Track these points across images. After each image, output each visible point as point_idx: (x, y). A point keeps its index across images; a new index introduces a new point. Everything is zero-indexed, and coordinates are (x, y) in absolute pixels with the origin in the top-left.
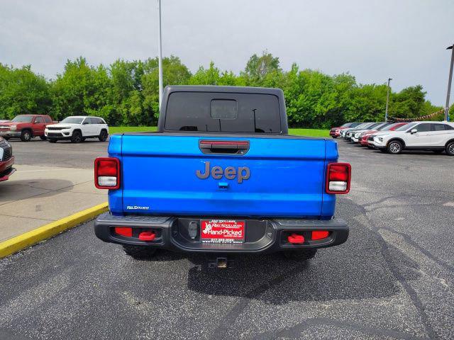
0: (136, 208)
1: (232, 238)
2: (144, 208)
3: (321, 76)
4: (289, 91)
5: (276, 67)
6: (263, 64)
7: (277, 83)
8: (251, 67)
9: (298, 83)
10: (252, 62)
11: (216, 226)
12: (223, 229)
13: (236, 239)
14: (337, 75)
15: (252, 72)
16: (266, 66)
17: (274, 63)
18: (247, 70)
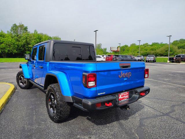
0: (101, 94)
1: (126, 98)
2: (104, 93)
3: (48, 36)
4: (34, 42)
5: (27, 31)
6: (20, 29)
7: (28, 38)
8: (13, 29)
9: (38, 38)
10: (13, 27)
11: (122, 95)
12: (124, 95)
13: (127, 98)
14: (54, 37)
15: (14, 32)
16: (21, 30)
17: (26, 29)
18: (11, 31)
